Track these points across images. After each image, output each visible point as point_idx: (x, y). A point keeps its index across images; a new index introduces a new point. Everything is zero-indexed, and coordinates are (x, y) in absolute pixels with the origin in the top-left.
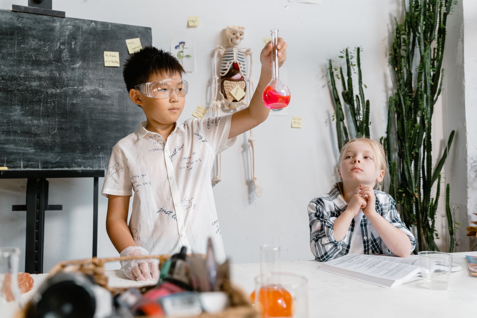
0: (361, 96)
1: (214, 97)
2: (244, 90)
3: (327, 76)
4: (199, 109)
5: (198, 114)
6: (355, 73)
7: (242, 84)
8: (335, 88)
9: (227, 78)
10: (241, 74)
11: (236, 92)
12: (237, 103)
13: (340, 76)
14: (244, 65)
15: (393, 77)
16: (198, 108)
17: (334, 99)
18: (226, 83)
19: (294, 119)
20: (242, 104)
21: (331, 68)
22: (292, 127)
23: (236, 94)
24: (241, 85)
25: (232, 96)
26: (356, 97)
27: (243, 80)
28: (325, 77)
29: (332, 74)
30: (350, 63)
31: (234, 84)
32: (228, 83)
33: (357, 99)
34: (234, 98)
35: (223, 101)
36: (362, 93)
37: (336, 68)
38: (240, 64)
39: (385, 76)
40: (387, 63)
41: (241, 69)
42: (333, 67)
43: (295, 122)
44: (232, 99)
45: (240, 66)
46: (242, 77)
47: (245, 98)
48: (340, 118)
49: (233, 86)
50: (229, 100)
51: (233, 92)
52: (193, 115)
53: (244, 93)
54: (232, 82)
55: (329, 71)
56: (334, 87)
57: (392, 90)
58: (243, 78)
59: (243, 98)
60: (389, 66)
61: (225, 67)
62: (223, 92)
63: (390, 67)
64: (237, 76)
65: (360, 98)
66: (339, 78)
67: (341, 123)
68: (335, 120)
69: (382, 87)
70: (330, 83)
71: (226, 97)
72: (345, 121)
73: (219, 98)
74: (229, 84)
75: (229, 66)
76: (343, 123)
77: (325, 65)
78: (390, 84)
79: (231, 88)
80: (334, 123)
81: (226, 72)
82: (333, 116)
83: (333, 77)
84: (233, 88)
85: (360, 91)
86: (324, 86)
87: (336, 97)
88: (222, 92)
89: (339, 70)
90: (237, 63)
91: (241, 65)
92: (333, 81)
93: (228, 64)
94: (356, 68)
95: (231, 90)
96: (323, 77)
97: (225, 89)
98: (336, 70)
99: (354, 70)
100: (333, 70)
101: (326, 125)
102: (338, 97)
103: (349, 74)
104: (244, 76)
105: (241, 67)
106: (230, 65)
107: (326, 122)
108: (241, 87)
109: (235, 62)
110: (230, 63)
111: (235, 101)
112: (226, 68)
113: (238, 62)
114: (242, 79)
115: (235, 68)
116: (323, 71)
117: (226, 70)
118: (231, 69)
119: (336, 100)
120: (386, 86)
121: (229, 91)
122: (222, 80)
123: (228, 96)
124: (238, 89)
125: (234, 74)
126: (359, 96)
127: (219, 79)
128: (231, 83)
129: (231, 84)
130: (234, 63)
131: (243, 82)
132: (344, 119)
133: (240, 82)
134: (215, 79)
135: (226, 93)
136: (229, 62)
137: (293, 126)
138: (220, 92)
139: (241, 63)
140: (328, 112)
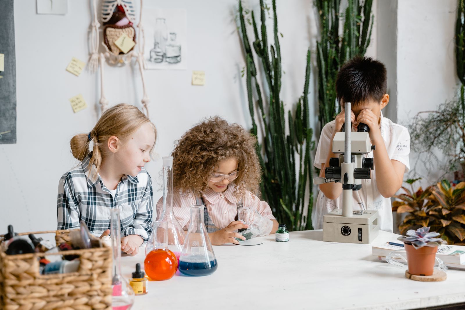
0: (276, 47)
1: (96, 50)
2: (132, 39)
3: (235, 21)
4: (74, 63)
5: (73, 68)
6: (270, 18)
7: (130, 31)
8: (245, 37)
9: (111, 25)
10: (127, 18)
11: (123, 42)
12: (125, 56)
13: (251, 21)
14: (131, 7)
15: (318, 22)
16: (74, 60)
17: (245, 50)
18: (110, 31)
19: (195, 74)
20: (132, 56)
21: (241, 9)
22: (192, 84)
23: (122, 45)
24: (129, 33)
25: (117, 47)
26: (271, 48)
27: (132, 27)
28: (233, 22)
29: (242, 18)
30: (265, 6)
31: (119, 32)
32: (112, 31)
33: (272, 51)
34: (120, 50)
35: (108, 53)
36: (277, 42)
37: (247, 11)
38: (125, 6)
39: (308, 20)
40: (311, 4)
41: (127, 13)
42: (244, 10)
43: (196, 78)
44: (118, 52)
45: (125, 9)
46: (130, 22)
47: (135, 49)
48: (252, 73)
49: (118, 35)
50: (115, 52)
51: (118, 43)
52: (67, 70)
53: (133, 44)
54: (117, 30)
55: (238, 14)
56: (245, 34)
57: (316, 37)
58: (131, 24)
59: (132, 49)
60: (313, 7)
61: (106, 10)
62: (107, 43)
63: (315, 9)
64: (123, 22)
65: (275, 48)
66: (250, 24)
67: (253, 79)
68: (245, 76)
69: (303, 34)
70: (240, 30)
71: (110, 49)
72: (258, 76)
73: (101, 50)
74: (113, 33)
75: (111, 10)
76: (256, 79)
77: (234, 7)
78: (315, 30)
79: (116, 38)
80: (244, 79)
81: (109, 17)
82: (243, 71)
83: (244, 22)
84: (118, 37)
85: (275, 41)
86: (232, 33)
87: (248, 47)
88: (105, 43)
89: (250, 15)
90: (121, 6)
91: (128, 8)
92: (243, 27)
93: (110, 7)
94: (271, 11)
95: (115, 40)
96: (231, 21)
97: (109, 39)
98: (247, 13)
99: (269, 14)
100: (244, 13)
101: (235, 82)
102: (250, 47)
103: (263, 19)
104: (132, 21)
105: (127, 10)
106: (113, 9)
107: (235, 78)
108: (128, 35)
109: (119, 5)
110: (113, 6)
111: (121, 53)
112: (109, 12)
113: (123, 4)
114: (129, 25)
115: (120, 12)
116: (232, 14)
117: (108, 14)
118: (114, 14)
119: (247, 51)
120: (309, 32)
121: (114, 40)
122: (104, 27)
123: (112, 47)
124: (124, 38)
125: (119, 19)
126: (274, 47)
127: (101, 26)
128: (115, 31)
129: (115, 33)
130: (117, 6)
131: (131, 28)
132: (256, 74)
133: (127, 29)
134: (95, 26)
135: (111, 43)
136: (112, 4)
137: (194, 83)
138: (103, 44)
139: (127, 5)
140: (237, 65)
